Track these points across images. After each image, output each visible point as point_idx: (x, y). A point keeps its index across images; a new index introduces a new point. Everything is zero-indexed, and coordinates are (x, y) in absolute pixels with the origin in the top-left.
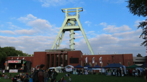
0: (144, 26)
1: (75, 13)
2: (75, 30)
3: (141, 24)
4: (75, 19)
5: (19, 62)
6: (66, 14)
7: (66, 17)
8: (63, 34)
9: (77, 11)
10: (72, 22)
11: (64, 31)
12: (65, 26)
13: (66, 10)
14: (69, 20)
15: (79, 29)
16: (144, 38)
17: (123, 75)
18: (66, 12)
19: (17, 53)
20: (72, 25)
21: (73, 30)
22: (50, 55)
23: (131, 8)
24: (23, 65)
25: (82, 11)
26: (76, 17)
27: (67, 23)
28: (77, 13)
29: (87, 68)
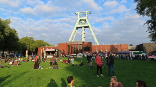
0: (149, 23)
1: (85, 15)
2: (85, 27)
3: (147, 22)
4: (85, 19)
5: (54, 50)
6: (79, 16)
7: (79, 18)
8: (77, 30)
9: (87, 14)
10: (83, 22)
11: (77, 28)
12: (78, 25)
13: (79, 13)
14: (81, 20)
15: (88, 27)
16: (150, 32)
17: (132, 59)
18: (79, 15)
19: (45, 44)
20: (83, 24)
21: (84, 28)
22: (70, 46)
23: (138, 10)
24: (56, 52)
25: (90, 13)
26: (86, 18)
27: (79, 23)
28: (87, 15)
29: (102, 54)
